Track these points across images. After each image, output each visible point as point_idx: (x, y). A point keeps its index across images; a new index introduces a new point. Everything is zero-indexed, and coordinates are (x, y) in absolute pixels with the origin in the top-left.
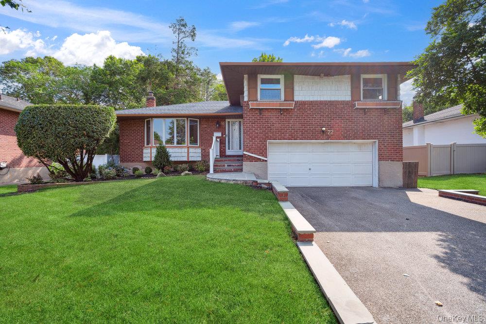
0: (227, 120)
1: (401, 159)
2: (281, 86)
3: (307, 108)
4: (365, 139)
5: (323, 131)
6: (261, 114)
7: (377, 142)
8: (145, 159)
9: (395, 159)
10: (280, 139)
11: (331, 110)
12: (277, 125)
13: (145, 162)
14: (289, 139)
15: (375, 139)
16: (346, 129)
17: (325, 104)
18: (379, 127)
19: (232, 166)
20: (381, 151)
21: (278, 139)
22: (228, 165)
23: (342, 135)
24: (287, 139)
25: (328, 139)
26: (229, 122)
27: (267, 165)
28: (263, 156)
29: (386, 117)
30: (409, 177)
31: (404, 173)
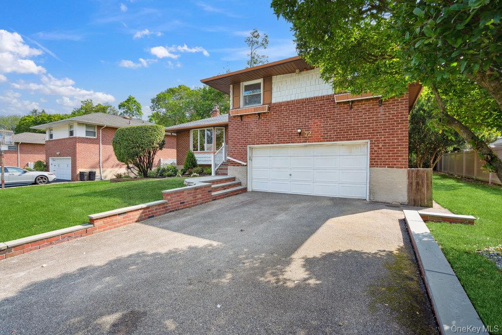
2: (262, 90)
3: (283, 110)
4: (351, 140)
5: (299, 133)
6: (242, 120)
7: (369, 143)
9: (395, 164)
10: (258, 144)
11: (308, 108)
12: (255, 130)
14: (266, 144)
15: (365, 139)
16: (326, 129)
17: (303, 103)
18: (371, 123)
20: (373, 154)
21: (257, 144)
23: (322, 136)
24: (264, 144)
25: (306, 142)
27: (246, 169)
28: (243, 161)
29: (381, 110)
30: (418, 190)
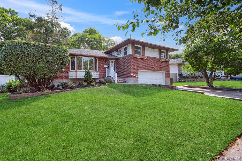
0: (109, 60)
1: (169, 77)
2: (141, 50)
3: (149, 59)
5: (153, 68)
6: (136, 60)
8: (69, 78)
11: (155, 60)
12: (141, 65)
13: (69, 79)
14: (144, 70)
16: (158, 67)
17: (153, 58)
18: (165, 67)
19: (121, 80)
21: (141, 70)
22: (119, 80)
23: (157, 69)
25: (154, 70)
26: (110, 61)
27: (138, 79)
28: (137, 76)
31: (170, 81)
